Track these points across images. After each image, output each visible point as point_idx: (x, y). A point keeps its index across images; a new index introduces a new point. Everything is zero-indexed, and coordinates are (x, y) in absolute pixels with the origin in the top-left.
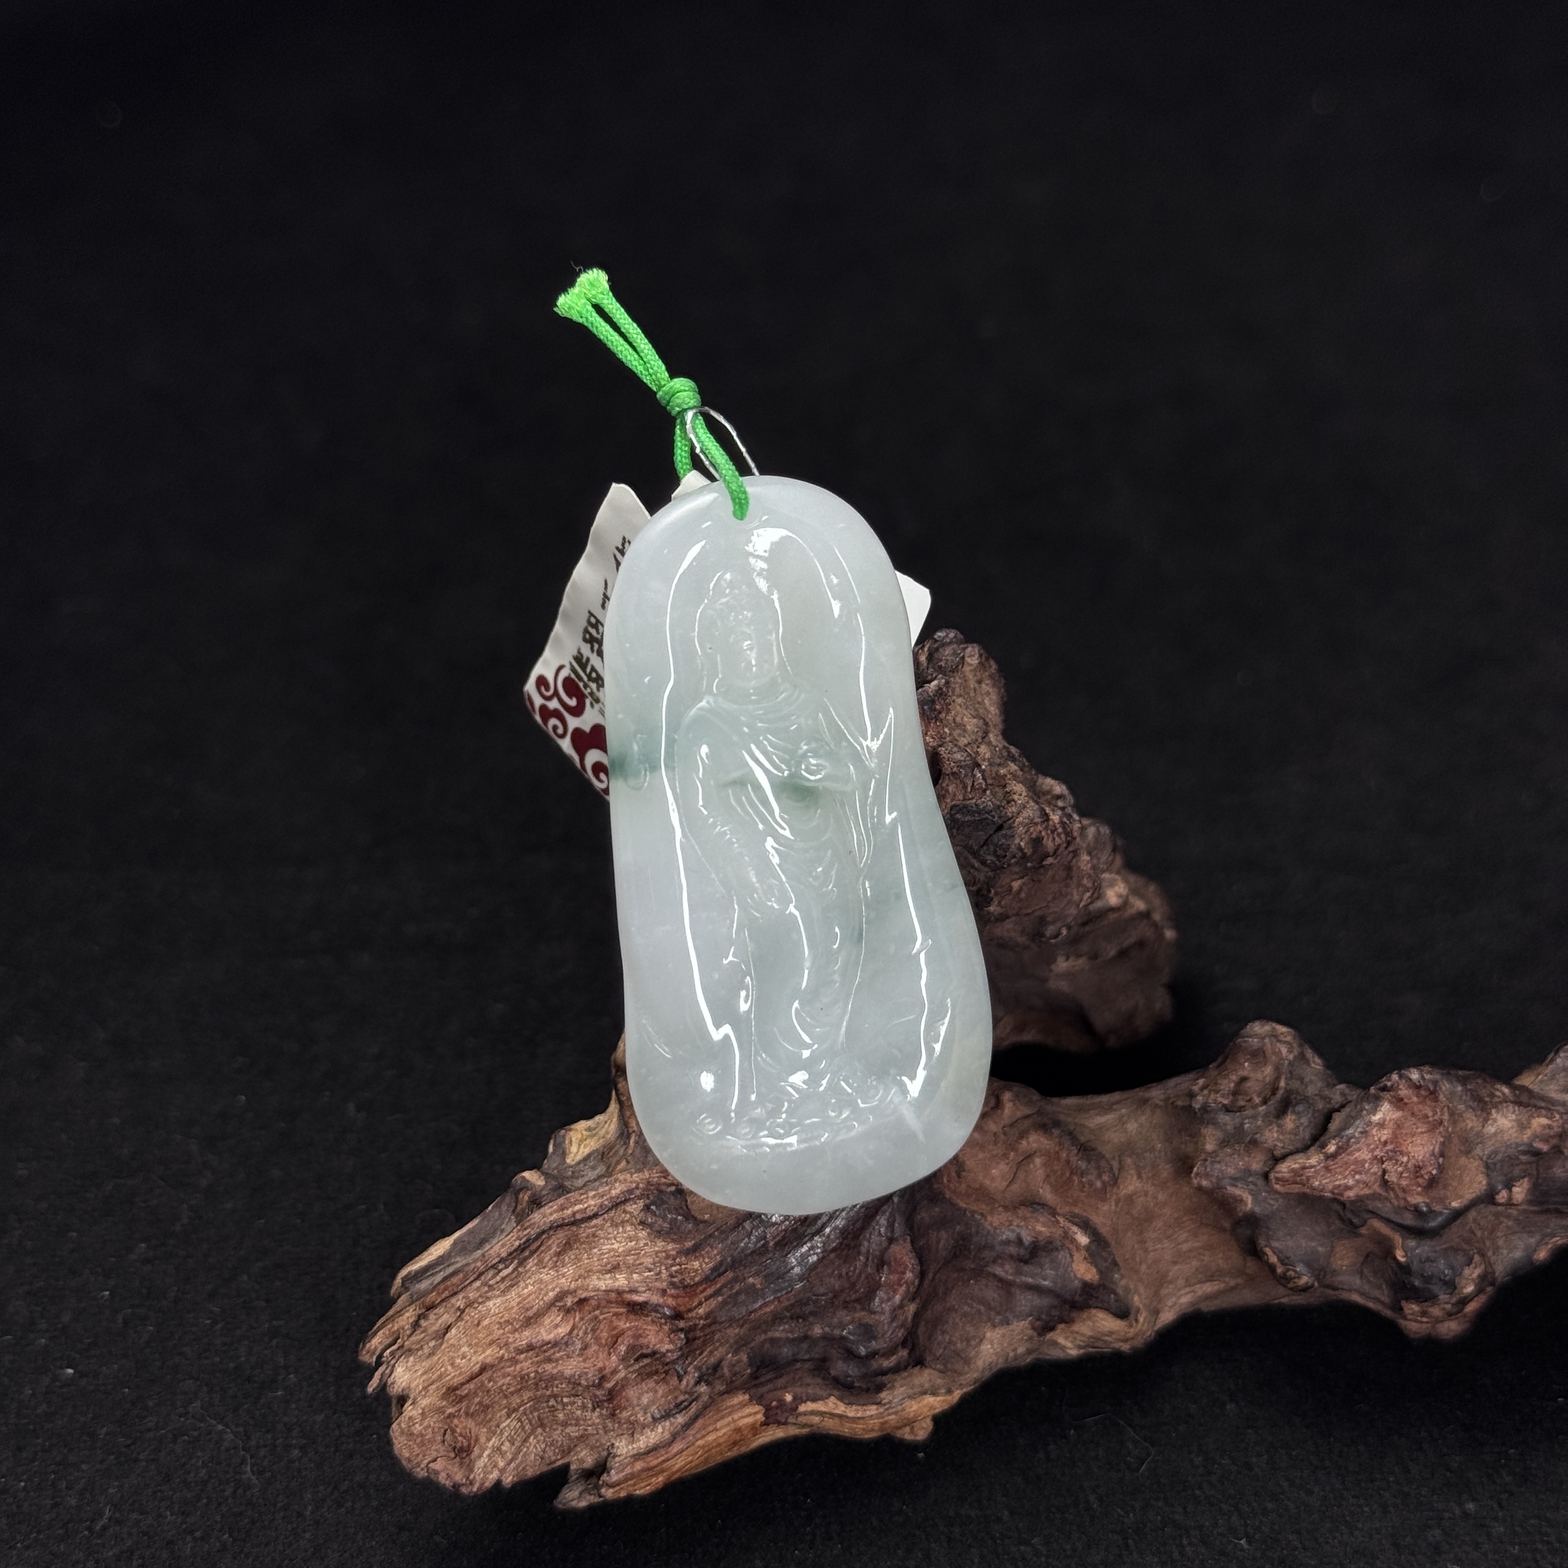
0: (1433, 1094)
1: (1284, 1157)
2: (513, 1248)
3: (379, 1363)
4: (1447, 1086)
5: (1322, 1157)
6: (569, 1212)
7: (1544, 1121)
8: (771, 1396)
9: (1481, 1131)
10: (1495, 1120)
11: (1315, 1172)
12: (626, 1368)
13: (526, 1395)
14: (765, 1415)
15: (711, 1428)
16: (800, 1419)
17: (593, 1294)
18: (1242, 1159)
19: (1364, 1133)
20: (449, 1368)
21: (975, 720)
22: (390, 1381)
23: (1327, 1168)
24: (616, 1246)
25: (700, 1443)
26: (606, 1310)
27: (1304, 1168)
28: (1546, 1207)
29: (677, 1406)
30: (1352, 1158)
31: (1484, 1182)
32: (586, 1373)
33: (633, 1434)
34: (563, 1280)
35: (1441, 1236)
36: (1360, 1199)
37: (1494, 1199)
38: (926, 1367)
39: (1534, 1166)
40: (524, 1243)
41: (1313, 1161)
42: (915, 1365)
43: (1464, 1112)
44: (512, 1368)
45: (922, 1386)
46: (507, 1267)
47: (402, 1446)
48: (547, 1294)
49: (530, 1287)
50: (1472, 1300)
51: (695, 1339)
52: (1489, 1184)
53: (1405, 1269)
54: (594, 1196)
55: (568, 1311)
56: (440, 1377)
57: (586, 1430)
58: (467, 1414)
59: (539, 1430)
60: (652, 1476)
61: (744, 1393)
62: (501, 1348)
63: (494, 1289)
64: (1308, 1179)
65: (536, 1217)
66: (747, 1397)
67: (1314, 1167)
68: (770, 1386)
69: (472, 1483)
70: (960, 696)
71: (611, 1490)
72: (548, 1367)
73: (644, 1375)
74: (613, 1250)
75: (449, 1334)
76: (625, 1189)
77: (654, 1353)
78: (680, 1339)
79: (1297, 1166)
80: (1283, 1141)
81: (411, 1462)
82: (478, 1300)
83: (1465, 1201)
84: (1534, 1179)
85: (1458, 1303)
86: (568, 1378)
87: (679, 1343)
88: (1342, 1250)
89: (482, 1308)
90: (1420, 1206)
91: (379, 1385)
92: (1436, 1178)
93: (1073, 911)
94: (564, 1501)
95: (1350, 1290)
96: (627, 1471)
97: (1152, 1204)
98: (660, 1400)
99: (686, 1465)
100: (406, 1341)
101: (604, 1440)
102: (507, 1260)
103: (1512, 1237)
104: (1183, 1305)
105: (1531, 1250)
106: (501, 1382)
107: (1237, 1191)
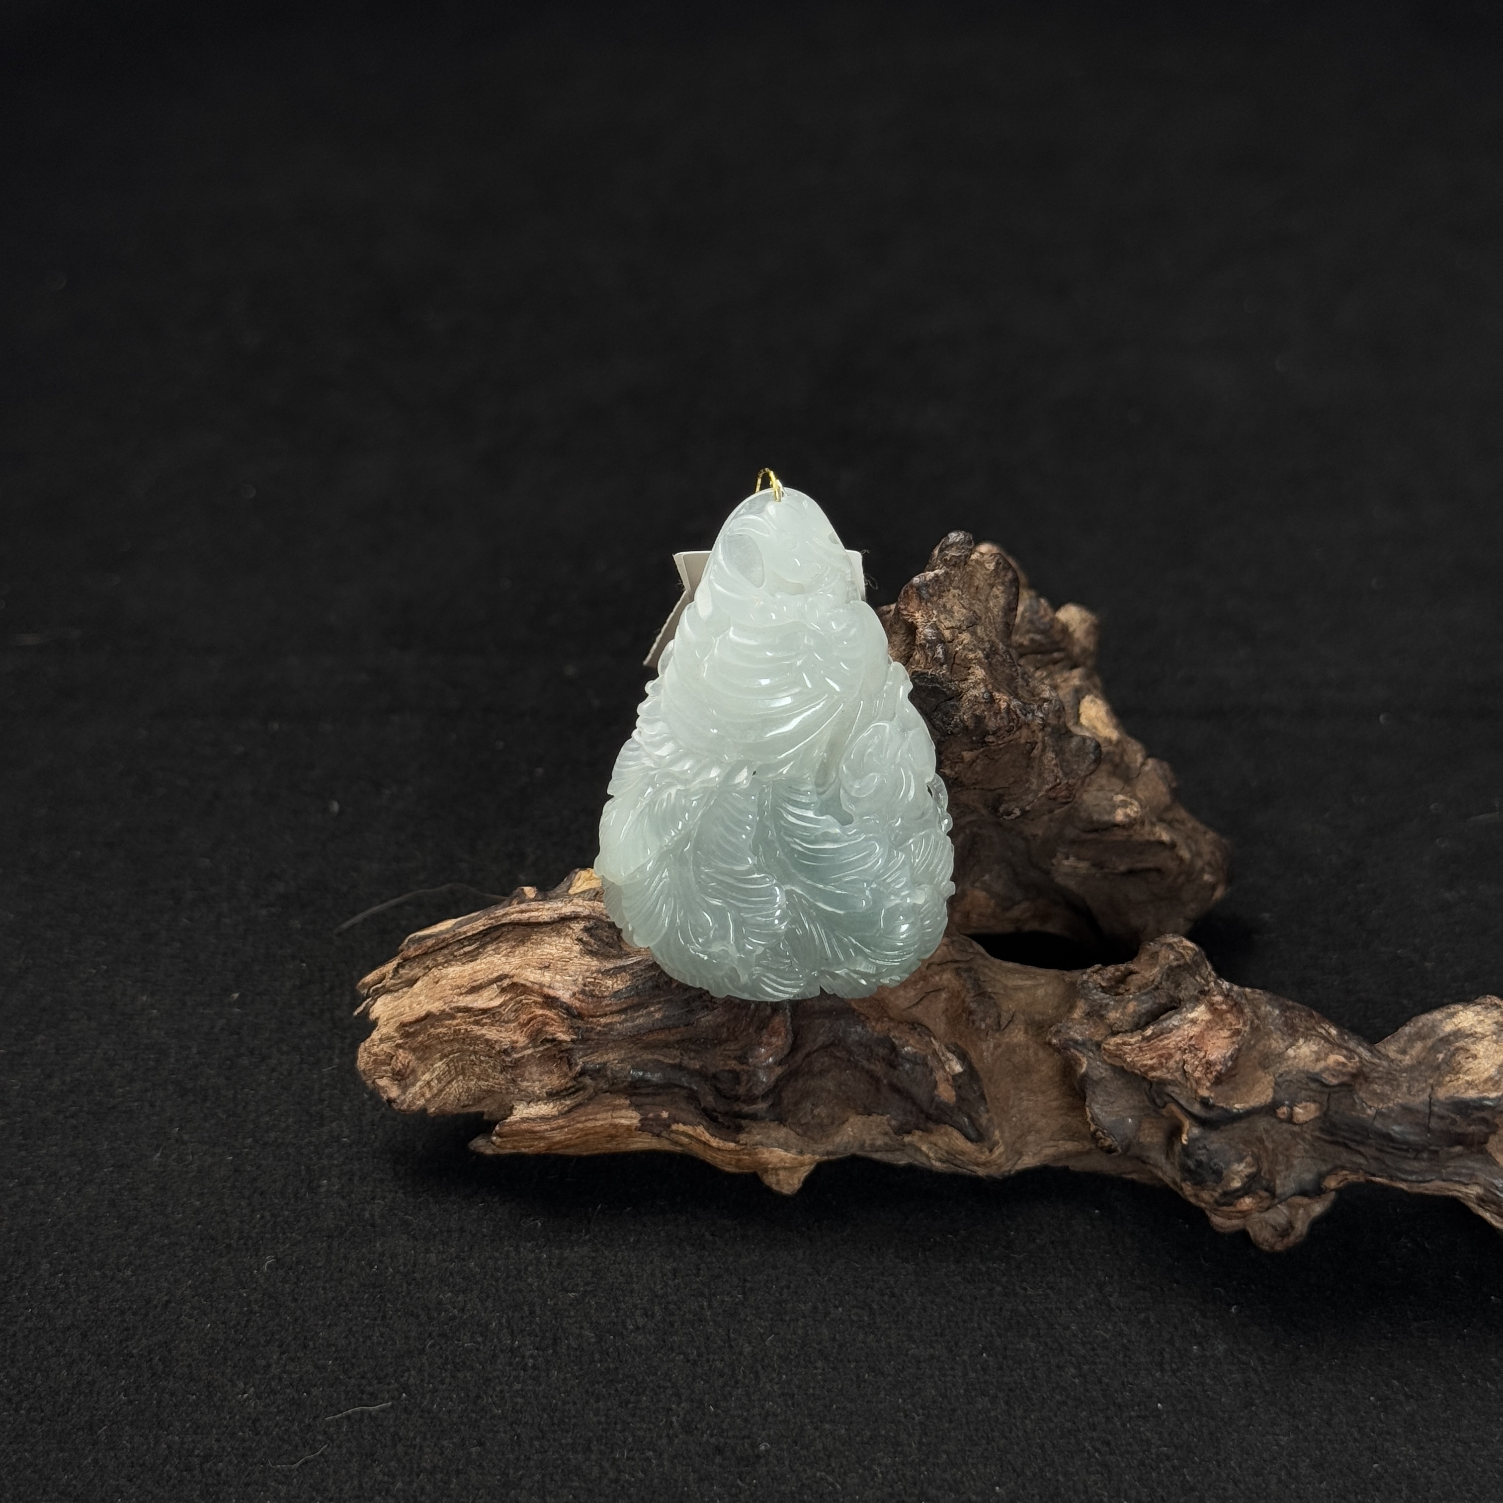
0: (1237, 1007)
1: (1118, 1033)
2: (477, 931)
3: (368, 996)
4: (1269, 1008)
5: (1140, 1038)
6: (526, 915)
7: (1342, 1059)
8: (648, 1107)
9: (1283, 1053)
10: (1299, 1048)
11: (1133, 1050)
12: (535, 1047)
13: (456, 1046)
14: (641, 1120)
15: (591, 1117)
16: (673, 1135)
17: (523, 982)
18: (1089, 1030)
19: (1178, 1027)
20: (407, 1009)
21: (964, 611)
22: (371, 1009)
23: (1140, 1048)
24: (553, 952)
25: (580, 1126)
26: (529, 997)
27: (1124, 1044)
29: (566, 1089)
30: (1161, 1044)
31: (1271, 1096)
32: (501, 1042)
33: (529, 1103)
34: (508, 967)
35: (1222, 1131)
36: (1162, 1082)
37: (1275, 1112)
38: (785, 1126)
39: (1325, 1097)
40: (486, 930)
41: (1133, 1041)
42: (774, 1121)
43: (1272, 1032)
44: (450, 1022)
45: (777, 1141)
46: (470, 945)
47: (363, 1060)
48: (492, 973)
49: (483, 965)
50: (1242, 1196)
51: (588, 1040)
52: (1274, 1098)
53: (1186, 1151)
54: (549, 909)
55: (503, 990)
56: (400, 1014)
57: (493, 1087)
58: (410, 1047)
59: (461, 1077)
60: (537, 1139)
61: (626, 1099)
62: (445, 1004)
63: (457, 961)
64: (1125, 1053)
65: (500, 912)
66: (628, 1102)
67: (1131, 1045)
68: (649, 1100)
69: (402, 1104)
70: (958, 588)
71: (499, 1140)
72: (476, 1028)
73: (547, 1058)
74: (550, 954)
75: (415, 986)
76: (573, 909)
77: (554, 1040)
78: (576, 1034)
79: (1120, 1042)
80: (1121, 1021)
81: (365, 1074)
82: (442, 964)
83: (1247, 1106)
84: (1325, 1109)
85: (1225, 1194)
86: (487, 1041)
87: (574, 1037)
88: (1151, 1128)
89: (444, 971)
90: (1207, 1099)
91: (362, 1012)
92: (1224, 1078)
93: (1030, 797)
94: (475, 1145)
95: (1156, 1166)
96: (514, 1128)
97: (1033, 1059)
98: (554, 1081)
99: (565, 1140)
100: (388, 982)
101: (507, 1099)
102: (471, 939)
103: (1309, 1161)
104: (1046, 1156)
105: (1321, 1177)
106: (439, 1030)
107: (1078, 1054)
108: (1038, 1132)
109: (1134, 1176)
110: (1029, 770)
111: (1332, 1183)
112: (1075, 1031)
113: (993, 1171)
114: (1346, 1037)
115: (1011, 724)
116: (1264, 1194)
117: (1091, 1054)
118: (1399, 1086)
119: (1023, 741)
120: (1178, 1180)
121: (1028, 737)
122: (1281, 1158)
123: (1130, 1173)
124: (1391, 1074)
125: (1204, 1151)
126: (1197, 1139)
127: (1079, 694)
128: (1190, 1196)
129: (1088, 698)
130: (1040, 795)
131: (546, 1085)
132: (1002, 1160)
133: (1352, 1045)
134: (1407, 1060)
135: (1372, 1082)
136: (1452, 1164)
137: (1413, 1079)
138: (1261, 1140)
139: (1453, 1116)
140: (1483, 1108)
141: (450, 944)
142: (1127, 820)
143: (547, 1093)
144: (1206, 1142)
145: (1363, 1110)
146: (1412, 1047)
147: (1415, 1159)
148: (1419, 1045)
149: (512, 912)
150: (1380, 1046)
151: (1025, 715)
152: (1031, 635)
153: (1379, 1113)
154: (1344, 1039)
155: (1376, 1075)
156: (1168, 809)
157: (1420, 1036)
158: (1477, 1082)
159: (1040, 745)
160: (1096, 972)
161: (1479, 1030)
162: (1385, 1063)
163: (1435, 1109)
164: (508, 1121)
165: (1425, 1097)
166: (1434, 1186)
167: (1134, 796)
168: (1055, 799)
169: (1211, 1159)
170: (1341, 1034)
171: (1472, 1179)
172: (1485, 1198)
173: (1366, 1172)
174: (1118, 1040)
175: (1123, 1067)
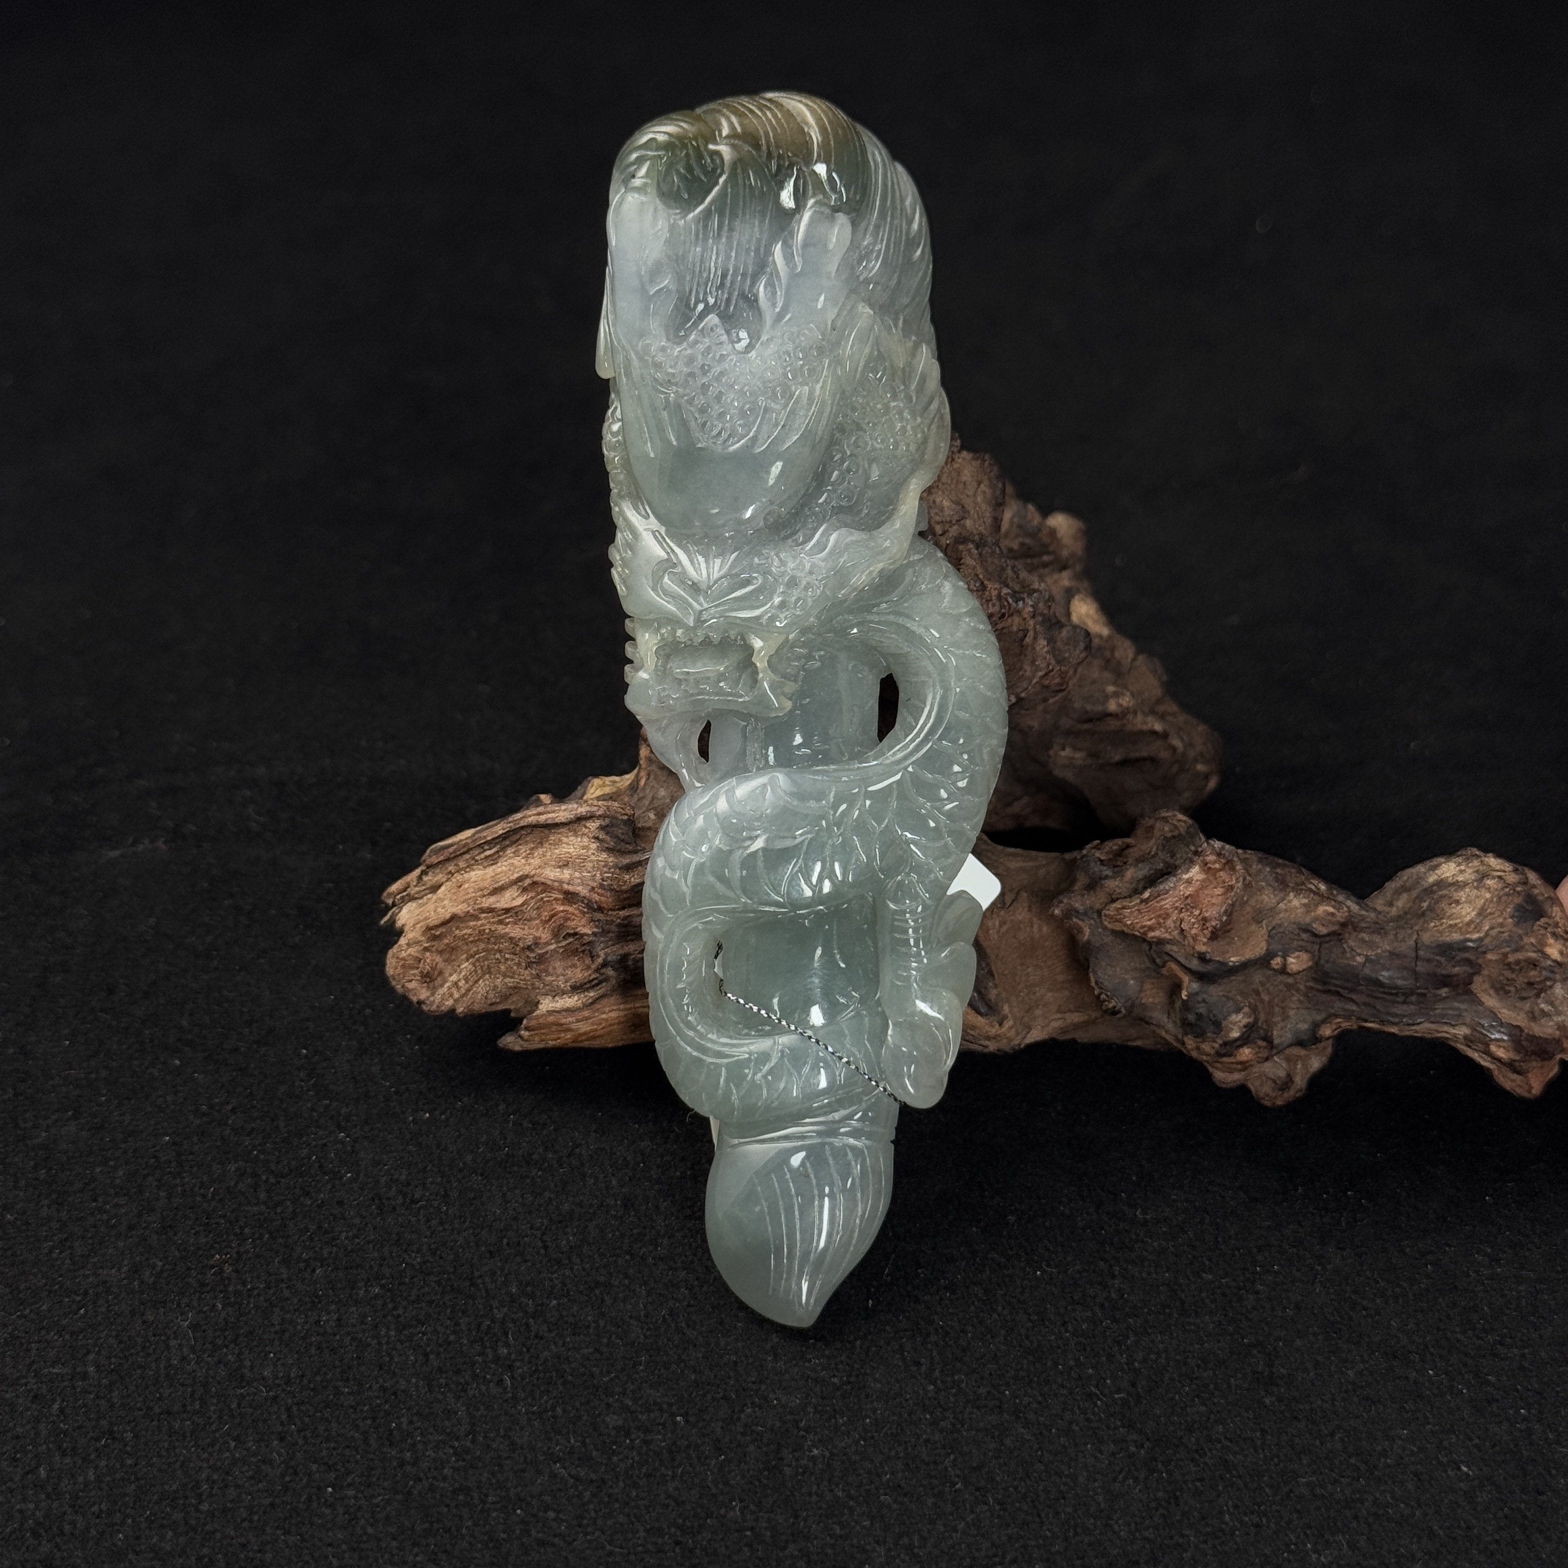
0: (1229, 865)
1: (1118, 899)
2: (496, 836)
3: (394, 905)
4: (1260, 866)
5: (1138, 901)
6: (544, 817)
7: (1331, 910)
9: (1274, 907)
10: (1290, 901)
11: (1132, 912)
12: (557, 942)
13: (482, 946)
17: (543, 880)
18: (1090, 899)
19: (1174, 888)
20: (432, 913)
21: (953, 506)
22: (397, 917)
23: (1139, 910)
24: (571, 851)
25: (604, 1016)
26: (550, 894)
27: (1124, 908)
28: (1328, 987)
29: (590, 981)
30: (1159, 905)
31: (1265, 948)
32: (525, 939)
33: (554, 997)
34: (528, 868)
35: (1219, 984)
36: (1160, 942)
37: (1269, 964)
39: (1316, 947)
40: (506, 833)
41: (1132, 904)
43: (1263, 887)
44: (474, 923)
46: (490, 849)
47: (392, 965)
48: (513, 874)
49: (504, 868)
50: (1241, 1046)
51: (609, 932)
52: (1267, 950)
53: (1186, 1006)
54: (565, 810)
55: (525, 890)
56: (426, 919)
57: (519, 983)
58: (437, 950)
59: (487, 976)
60: (563, 1031)
62: (469, 906)
63: (477, 864)
64: (1125, 917)
65: (518, 816)
67: (1131, 908)
69: (431, 1005)
71: (527, 1034)
72: (501, 927)
73: (569, 952)
74: (568, 852)
75: (440, 891)
76: (588, 808)
77: (576, 934)
78: (597, 927)
79: (1120, 907)
80: (1120, 888)
81: (394, 979)
82: (464, 869)
83: (1243, 959)
84: (1317, 959)
85: (1225, 1044)
86: (511, 938)
87: (595, 930)
88: (1152, 989)
89: (466, 875)
90: (1204, 953)
91: (389, 920)
92: (1220, 933)
93: (1025, 684)
94: (504, 1042)
95: (1159, 1026)
96: (541, 1021)
97: (1037, 936)
98: (579, 974)
99: (591, 1031)
100: (413, 891)
101: (532, 996)
102: (491, 843)
103: (1304, 1012)
104: (1054, 1028)
105: (1316, 1026)
106: (464, 932)
107: (1080, 923)
108: (1045, 1005)
109: (1139, 1043)
110: (1023, 657)
111: (1327, 1031)
112: (1076, 901)
113: (1004, 1045)
114: (1335, 892)
115: (1003, 611)
116: (1262, 1043)
117: (1092, 921)
118: (1386, 933)
119: (1015, 629)
120: (1180, 1037)
121: (1020, 624)
122: (1277, 1009)
123: (1134, 1040)
124: (1378, 923)
125: (1203, 1005)
126: (1197, 994)
127: (1069, 594)
128: (1192, 1050)
129: (1077, 597)
130: (1034, 681)
131: (570, 979)
132: (1012, 1033)
133: (1341, 898)
134: (1394, 911)
135: (1360, 932)
136: (1440, 1006)
137: (1399, 927)
138: (1257, 993)
139: (1438, 958)
140: (1467, 949)
141: (471, 849)
142: (1120, 709)
143: (571, 986)
144: (1205, 996)
145: (1354, 957)
146: (1398, 899)
147: (1404, 1002)
148: (1405, 896)
149: (530, 816)
150: (1368, 901)
151: (1016, 602)
152: (1021, 540)
153: (1368, 959)
154: (1332, 894)
155: (1364, 925)
156: (1159, 702)
157: (1405, 889)
158: (1460, 925)
159: (1031, 633)
160: (1094, 848)
161: (1460, 878)
162: (1373, 915)
163: (1421, 953)
164: (535, 1014)
165: (1412, 943)
166: (1424, 1028)
167: (1126, 687)
168: (1047, 687)
169: (1210, 1011)
170: (1330, 889)
171: (1457, 1021)
172: (1473, 1039)
173: (1359, 1019)
174: (1117, 905)
175: (1122, 933)
